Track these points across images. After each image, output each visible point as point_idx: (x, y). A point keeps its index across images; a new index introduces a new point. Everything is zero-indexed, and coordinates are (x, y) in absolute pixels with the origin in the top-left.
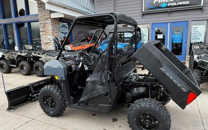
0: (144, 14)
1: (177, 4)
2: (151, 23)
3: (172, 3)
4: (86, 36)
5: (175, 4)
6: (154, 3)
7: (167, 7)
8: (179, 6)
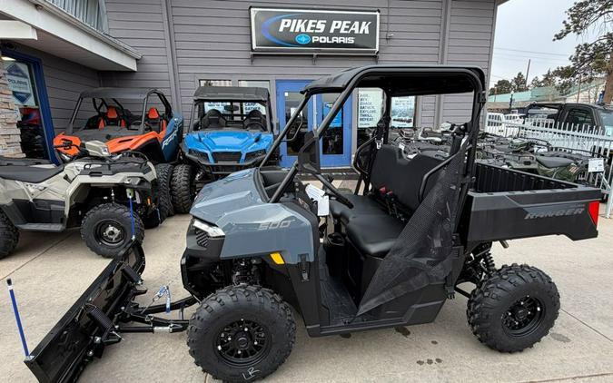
0: (256, 56)
1: (330, 40)
2: (273, 78)
3: (321, 38)
4: (98, 106)
5: (326, 40)
6: (281, 29)
7: (311, 45)
8: (335, 45)
